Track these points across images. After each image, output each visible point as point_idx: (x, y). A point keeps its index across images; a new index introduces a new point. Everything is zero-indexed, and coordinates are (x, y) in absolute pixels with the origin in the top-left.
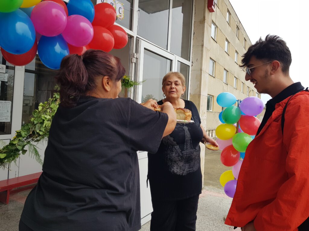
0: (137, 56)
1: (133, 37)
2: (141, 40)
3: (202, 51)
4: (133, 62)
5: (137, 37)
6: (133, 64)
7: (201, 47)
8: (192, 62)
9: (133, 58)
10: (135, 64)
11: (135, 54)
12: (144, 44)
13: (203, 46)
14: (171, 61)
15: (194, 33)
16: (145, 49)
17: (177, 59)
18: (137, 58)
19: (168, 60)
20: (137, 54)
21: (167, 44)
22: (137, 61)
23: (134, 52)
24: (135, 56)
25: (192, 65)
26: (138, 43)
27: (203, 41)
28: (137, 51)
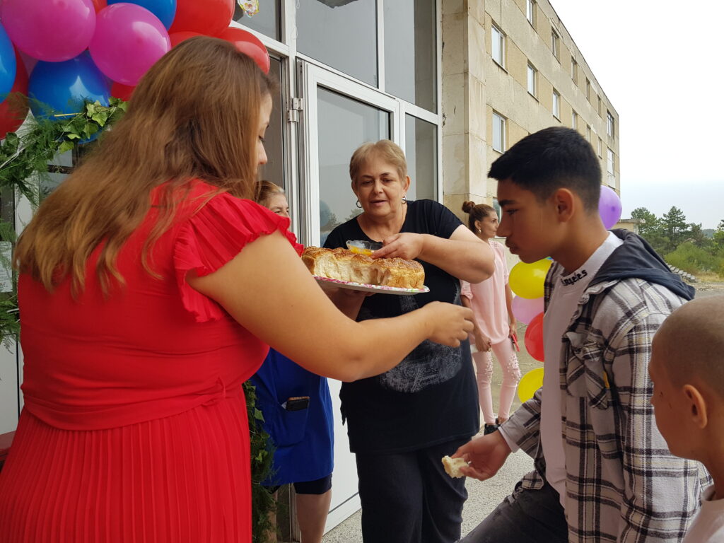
0: (300, 104)
1: (288, 57)
2: (306, 63)
3: (466, 85)
4: (291, 120)
5: (296, 57)
6: (293, 126)
7: (462, 76)
8: (444, 116)
9: (291, 111)
10: (297, 124)
11: (296, 100)
12: (315, 74)
13: (466, 73)
14: (389, 113)
15: (443, 44)
16: (319, 86)
17: (404, 108)
18: (300, 111)
19: (381, 112)
20: (300, 100)
21: (376, 74)
22: (301, 118)
23: (292, 95)
24: (296, 106)
25: (444, 124)
26: (301, 72)
27: (466, 61)
28: (299, 94)
